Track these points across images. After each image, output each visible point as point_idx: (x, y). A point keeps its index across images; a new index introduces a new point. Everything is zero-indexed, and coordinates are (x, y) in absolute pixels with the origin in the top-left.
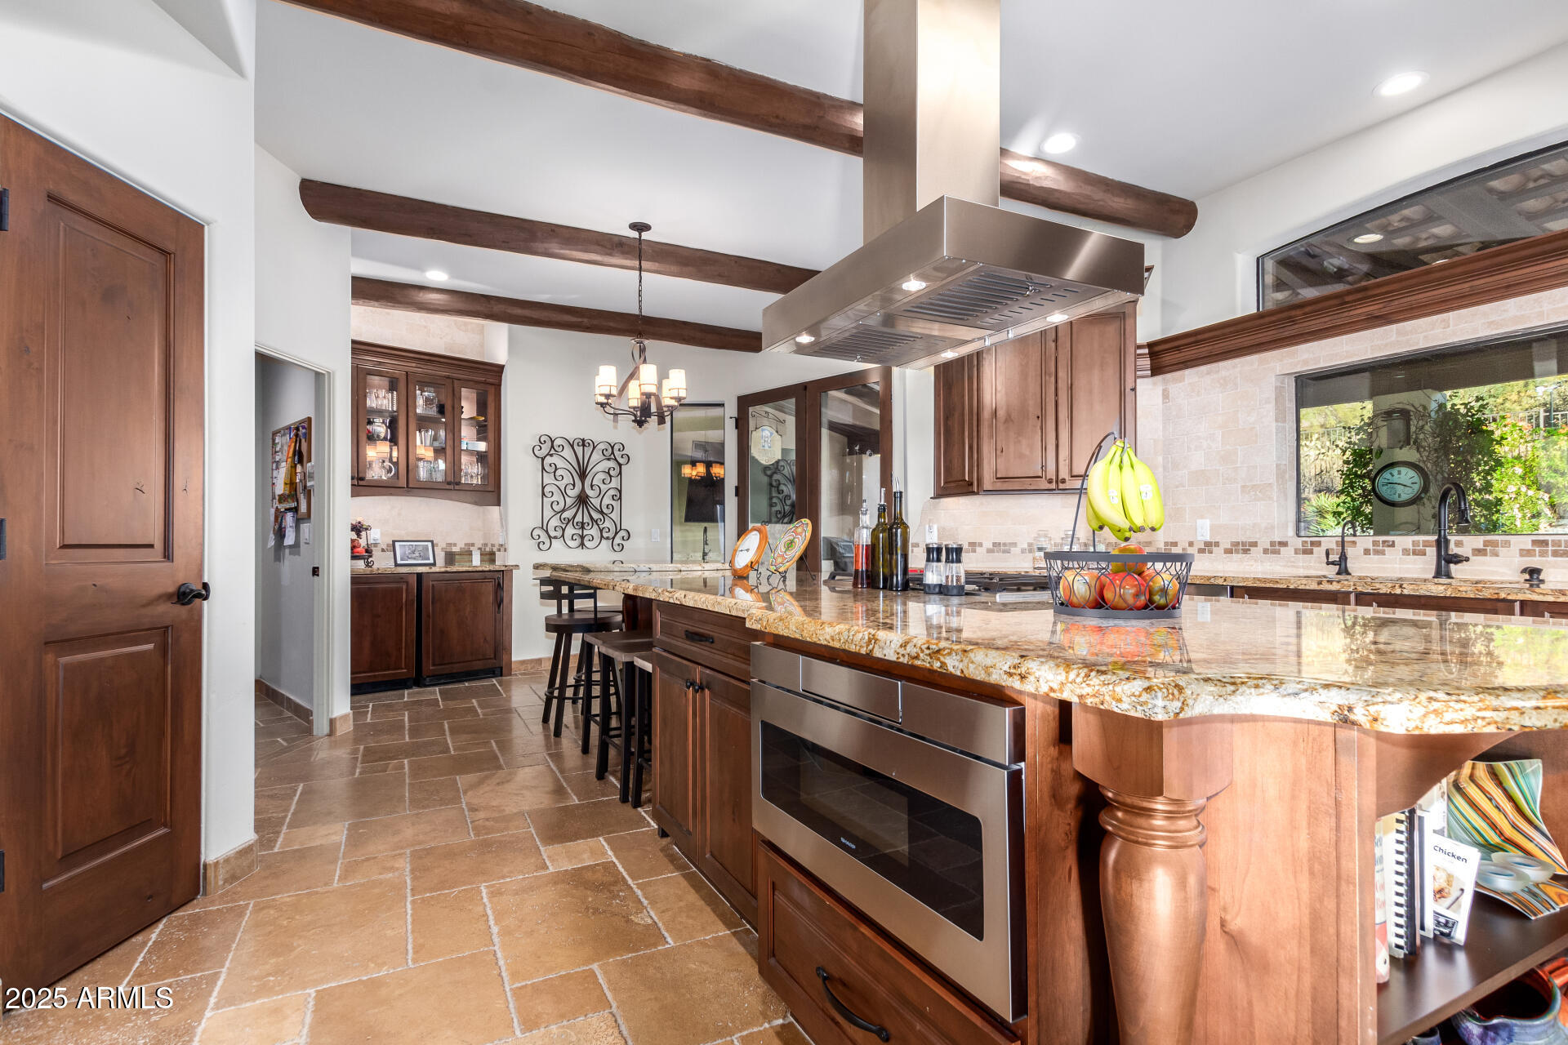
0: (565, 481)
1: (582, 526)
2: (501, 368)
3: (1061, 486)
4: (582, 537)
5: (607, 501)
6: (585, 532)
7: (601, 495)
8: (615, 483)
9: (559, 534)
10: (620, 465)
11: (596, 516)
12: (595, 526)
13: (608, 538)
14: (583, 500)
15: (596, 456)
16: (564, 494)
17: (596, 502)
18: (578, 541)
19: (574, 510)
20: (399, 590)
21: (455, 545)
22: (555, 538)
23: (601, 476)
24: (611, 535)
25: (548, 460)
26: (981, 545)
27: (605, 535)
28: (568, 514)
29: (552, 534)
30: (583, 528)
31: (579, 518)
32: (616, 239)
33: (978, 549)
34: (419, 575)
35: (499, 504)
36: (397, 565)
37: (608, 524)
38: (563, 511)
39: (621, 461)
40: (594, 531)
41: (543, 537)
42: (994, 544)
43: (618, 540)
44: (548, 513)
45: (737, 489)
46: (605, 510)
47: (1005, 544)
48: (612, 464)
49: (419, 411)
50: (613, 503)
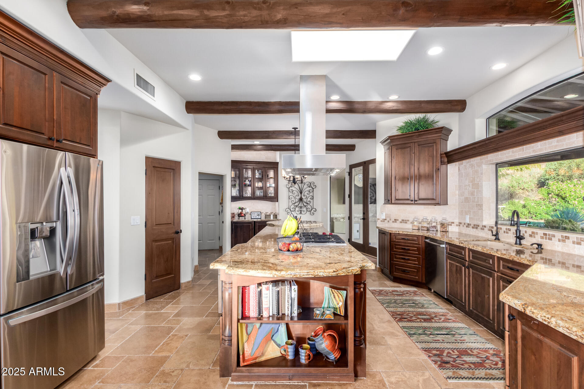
0: (296, 194)
1: (301, 207)
2: (278, 163)
3: (416, 202)
4: (301, 211)
5: (309, 199)
6: (302, 209)
7: (307, 198)
8: (311, 194)
9: (294, 210)
10: (313, 189)
11: (305, 204)
12: (305, 207)
13: (309, 211)
14: (301, 199)
15: (305, 186)
16: (295, 198)
17: (305, 200)
18: (300, 212)
19: (299, 203)
20: (249, 226)
21: (268, 213)
22: (293, 211)
23: (307, 192)
24: (310, 210)
25: (291, 188)
26: (398, 220)
27: (308, 210)
28: (296, 204)
29: (292, 210)
30: (301, 208)
31: (300, 205)
32: (290, 132)
33: (397, 221)
34: (255, 222)
35: (278, 202)
36: (251, 218)
37: (309, 207)
38: (295, 203)
39: (313, 187)
40: (305, 209)
41: (289, 211)
42: (402, 220)
43: (312, 211)
44: (290, 204)
45: (349, 195)
46: (308, 203)
47: (405, 220)
48: (310, 188)
49: (257, 177)
50: (311, 200)
